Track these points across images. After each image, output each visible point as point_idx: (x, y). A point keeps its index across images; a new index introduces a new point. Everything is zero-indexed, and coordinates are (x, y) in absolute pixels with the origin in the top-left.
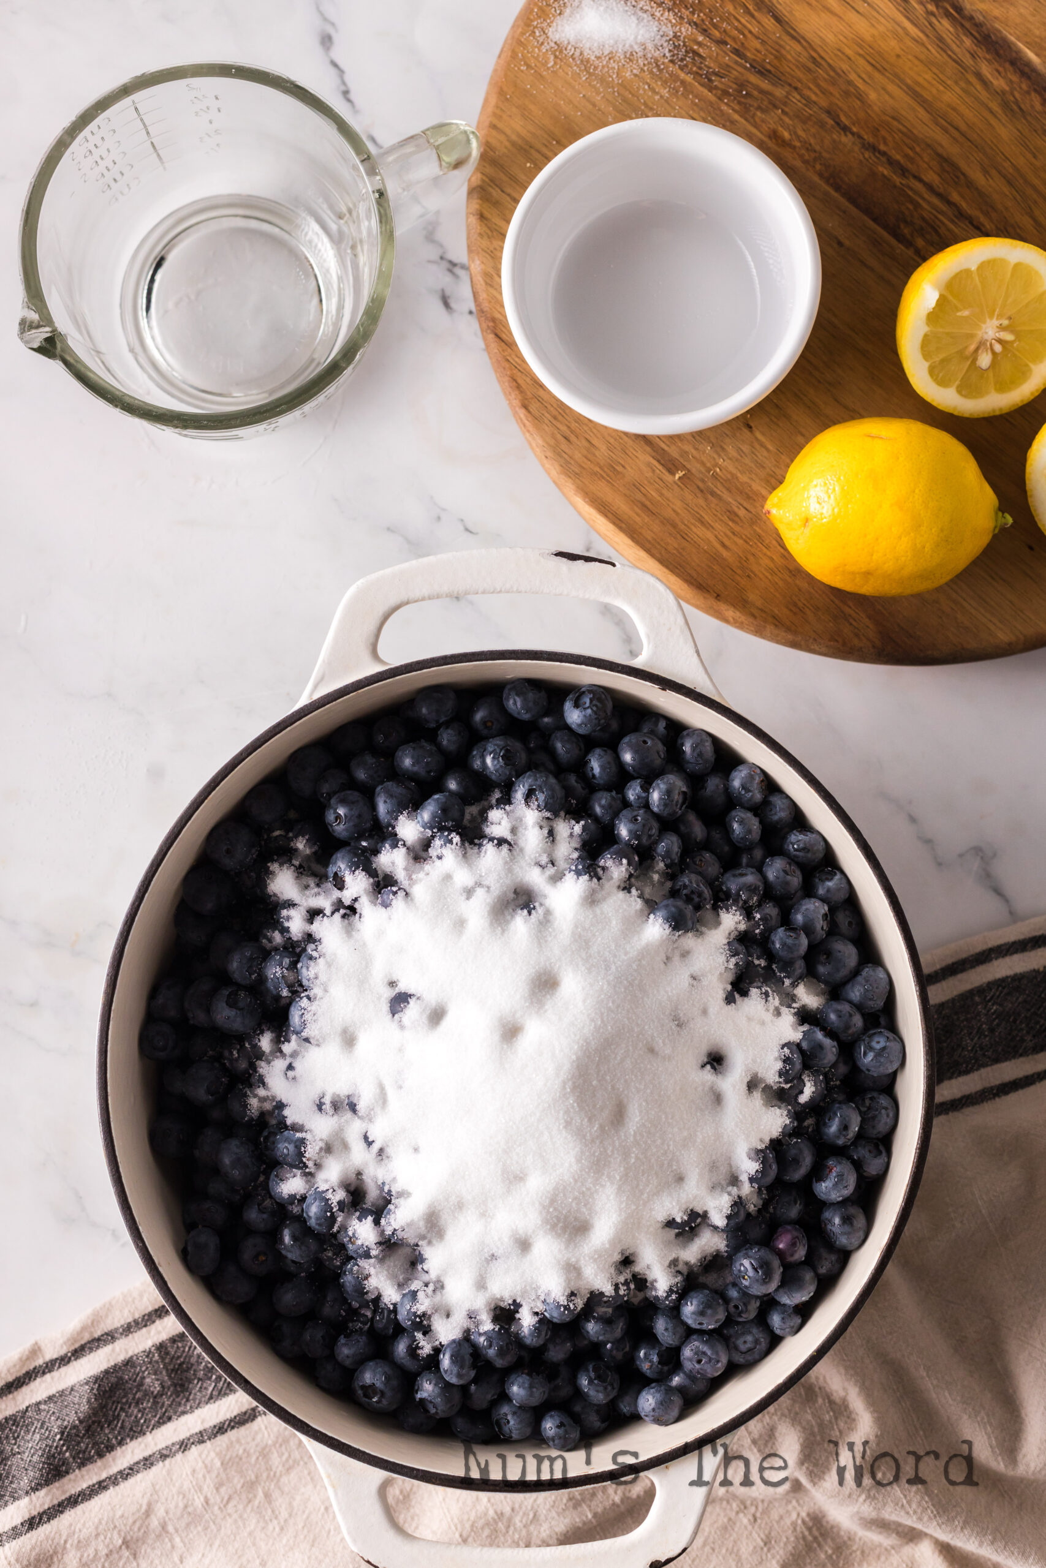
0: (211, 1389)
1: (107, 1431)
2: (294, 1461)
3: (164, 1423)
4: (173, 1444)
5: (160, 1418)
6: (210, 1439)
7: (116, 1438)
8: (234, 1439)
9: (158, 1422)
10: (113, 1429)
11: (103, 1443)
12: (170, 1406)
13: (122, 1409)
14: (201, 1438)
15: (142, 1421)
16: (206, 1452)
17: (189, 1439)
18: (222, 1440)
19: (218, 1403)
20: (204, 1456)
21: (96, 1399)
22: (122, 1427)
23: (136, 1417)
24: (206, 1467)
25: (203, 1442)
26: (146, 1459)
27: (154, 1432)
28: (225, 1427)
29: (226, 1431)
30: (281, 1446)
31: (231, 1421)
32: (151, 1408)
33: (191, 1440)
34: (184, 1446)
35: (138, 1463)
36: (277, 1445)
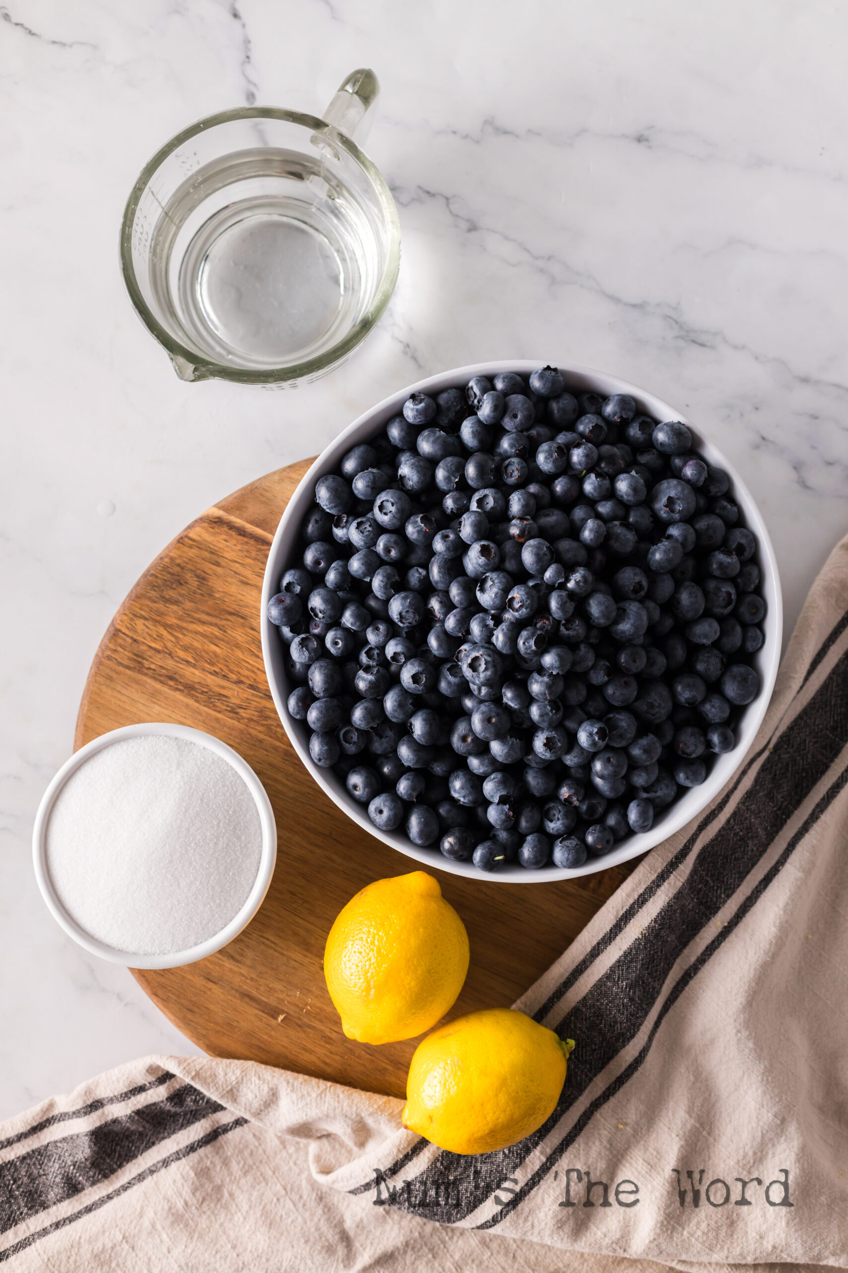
0: (181, 1120)
1: (108, 1161)
2: (249, 1166)
3: (150, 1147)
4: (158, 1162)
5: (146, 1144)
6: (184, 1156)
7: (116, 1163)
8: (203, 1155)
9: (146, 1147)
10: (113, 1159)
11: (106, 1169)
12: (153, 1135)
13: (117, 1145)
14: (178, 1156)
15: (133, 1148)
16: (182, 1166)
17: (169, 1158)
18: (194, 1156)
19: (188, 1129)
20: (181, 1170)
21: (95, 1145)
22: (120, 1155)
23: (128, 1146)
24: (183, 1177)
25: (180, 1159)
26: (140, 1175)
27: (143, 1154)
28: (195, 1146)
29: (196, 1149)
30: (237, 1156)
31: (199, 1141)
32: (138, 1138)
33: (171, 1158)
34: (166, 1163)
35: (134, 1178)
36: (235, 1156)
